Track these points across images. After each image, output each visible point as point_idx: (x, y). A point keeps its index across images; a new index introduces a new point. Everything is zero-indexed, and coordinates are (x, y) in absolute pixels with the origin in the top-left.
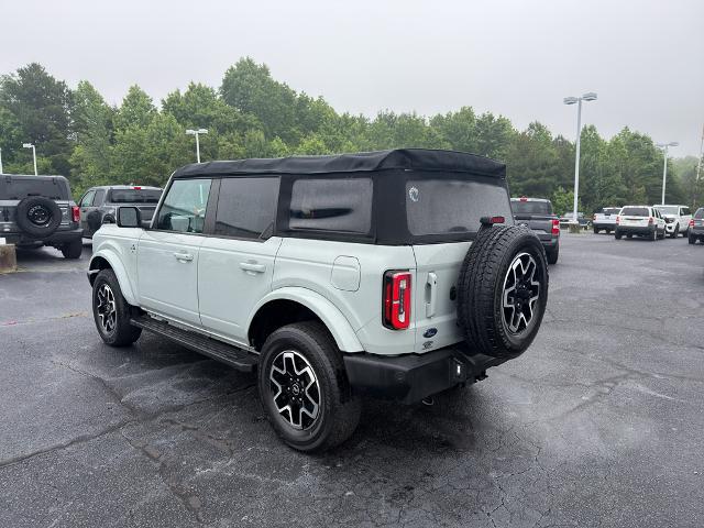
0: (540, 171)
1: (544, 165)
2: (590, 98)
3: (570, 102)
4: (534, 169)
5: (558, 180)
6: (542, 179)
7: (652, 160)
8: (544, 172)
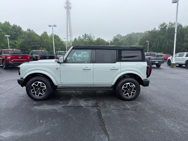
0: (35, 43)
1: (36, 41)
2: (55, 26)
3: (50, 26)
4: (34, 42)
5: (40, 45)
6: (36, 45)
7: (60, 41)
8: (36, 43)
